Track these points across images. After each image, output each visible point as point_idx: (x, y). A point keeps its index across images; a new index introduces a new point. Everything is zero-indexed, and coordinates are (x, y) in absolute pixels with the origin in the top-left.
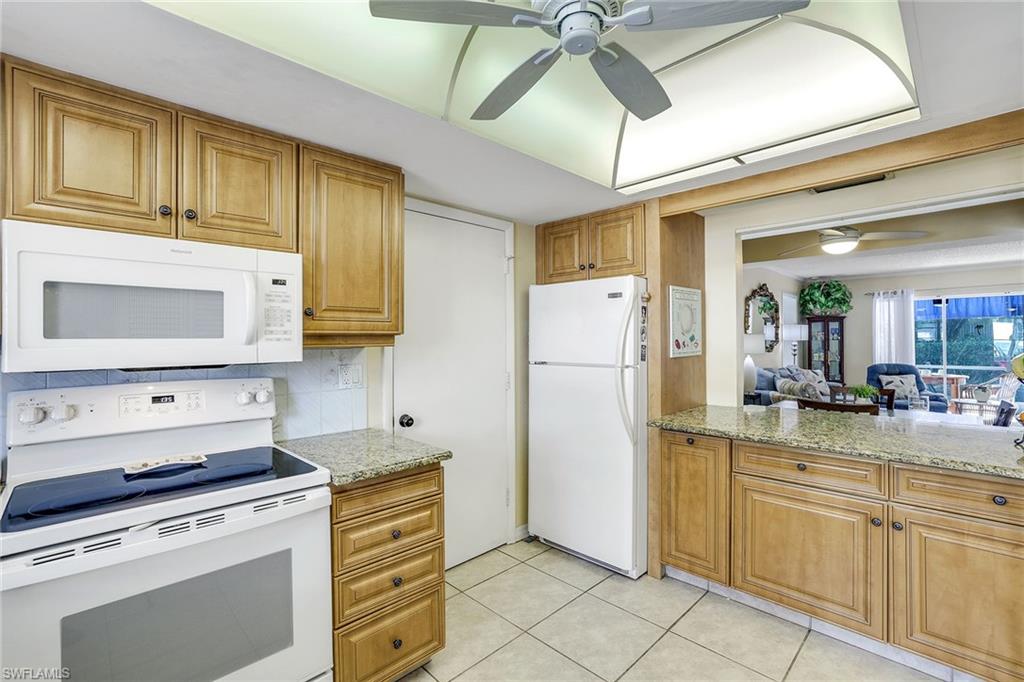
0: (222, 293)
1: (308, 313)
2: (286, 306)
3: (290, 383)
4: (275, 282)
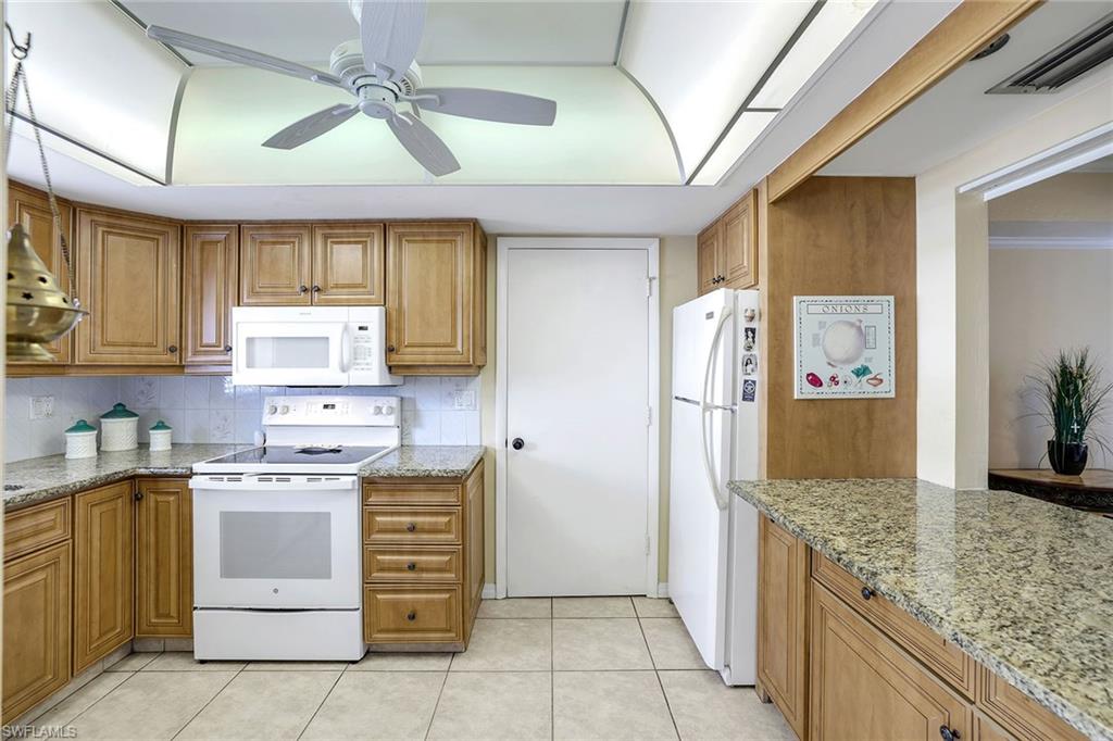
0: (327, 338)
1: (390, 350)
2: (366, 345)
3: (417, 402)
4: (361, 328)
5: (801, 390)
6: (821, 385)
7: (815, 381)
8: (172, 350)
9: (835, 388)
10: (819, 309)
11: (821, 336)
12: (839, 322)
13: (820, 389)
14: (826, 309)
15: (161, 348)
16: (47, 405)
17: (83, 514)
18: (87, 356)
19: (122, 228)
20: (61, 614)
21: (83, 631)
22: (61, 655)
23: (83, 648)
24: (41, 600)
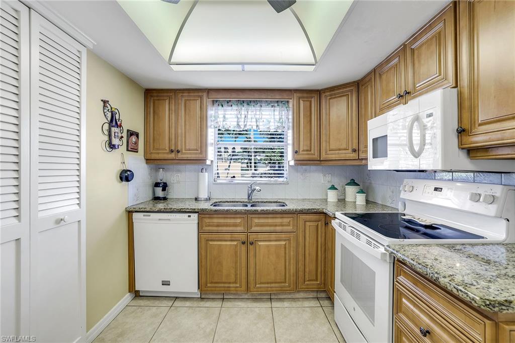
4: (428, 116)
8: (354, 151)
15: (350, 151)
16: (329, 178)
17: (301, 223)
18: (323, 157)
19: (335, 94)
20: (292, 261)
21: (301, 274)
22: (292, 278)
23: (301, 280)
24: (283, 252)
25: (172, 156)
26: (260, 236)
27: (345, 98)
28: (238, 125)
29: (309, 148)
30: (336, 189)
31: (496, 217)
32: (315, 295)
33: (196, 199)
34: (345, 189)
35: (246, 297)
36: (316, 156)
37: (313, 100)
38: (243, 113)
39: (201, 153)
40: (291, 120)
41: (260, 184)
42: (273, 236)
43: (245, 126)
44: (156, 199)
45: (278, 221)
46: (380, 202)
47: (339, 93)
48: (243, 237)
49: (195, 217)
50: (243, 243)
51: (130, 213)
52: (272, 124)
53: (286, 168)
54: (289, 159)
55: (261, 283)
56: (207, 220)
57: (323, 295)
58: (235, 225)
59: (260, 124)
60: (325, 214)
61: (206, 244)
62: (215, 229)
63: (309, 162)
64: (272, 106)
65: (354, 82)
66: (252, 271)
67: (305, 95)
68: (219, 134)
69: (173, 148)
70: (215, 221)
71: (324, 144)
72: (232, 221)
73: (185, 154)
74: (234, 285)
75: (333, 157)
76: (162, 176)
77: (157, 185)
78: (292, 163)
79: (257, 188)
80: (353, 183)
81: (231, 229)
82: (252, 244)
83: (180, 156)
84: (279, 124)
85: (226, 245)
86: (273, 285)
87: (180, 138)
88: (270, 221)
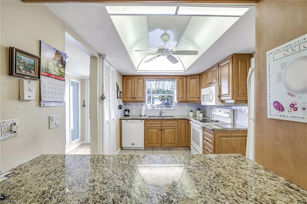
5: (273, 113)
6: (283, 110)
7: (279, 107)
8: (198, 98)
9: (294, 113)
10: (281, 55)
11: (282, 75)
12: (298, 59)
13: (282, 113)
14: (286, 53)
15: (197, 98)
16: (190, 107)
17: (180, 123)
18: (188, 100)
19: (192, 78)
20: (177, 136)
21: (180, 141)
22: (177, 142)
23: (180, 143)
24: (174, 133)
25: (133, 100)
26: (166, 128)
27: (195, 79)
28: (156, 88)
29: (182, 97)
30: (193, 112)
31: (229, 117)
32: (185, 148)
33: (140, 116)
34: (196, 112)
35: (161, 149)
36: (185, 100)
37: (184, 79)
38: (158, 83)
39: (143, 99)
40: (176, 86)
41: (164, 110)
42: (170, 128)
43: (159, 88)
44: (125, 116)
45: (172, 122)
46: (208, 116)
47: (193, 78)
48: (160, 128)
49: (143, 121)
50: (160, 130)
51: (120, 119)
52: (169, 87)
53: (174, 104)
54: (175, 100)
55: (166, 144)
56: (147, 122)
57: (188, 148)
58: (157, 124)
59: (164, 87)
60: (188, 120)
61: (147, 130)
62: (150, 125)
63: (182, 102)
64: (169, 80)
65: (198, 74)
66: (163, 140)
67: (181, 77)
68: (148, 92)
69: (133, 97)
70: (150, 122)
71: (188, 96)
72: (156, 122)
73: (137, 99)
74: (157, 145)
75: (191, 100)
76: (128, 107)
77: (126, 110)
78: (176, 102)
79: (164, 111)
80: (199, 109)
81: (156, 125)
82: (163, 130)
83: (135, 100)
84: (172, 88)
85: (154, 131)
86: (170, 144)
87: (135, 93)
88: (169, 122)
